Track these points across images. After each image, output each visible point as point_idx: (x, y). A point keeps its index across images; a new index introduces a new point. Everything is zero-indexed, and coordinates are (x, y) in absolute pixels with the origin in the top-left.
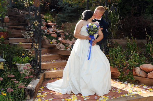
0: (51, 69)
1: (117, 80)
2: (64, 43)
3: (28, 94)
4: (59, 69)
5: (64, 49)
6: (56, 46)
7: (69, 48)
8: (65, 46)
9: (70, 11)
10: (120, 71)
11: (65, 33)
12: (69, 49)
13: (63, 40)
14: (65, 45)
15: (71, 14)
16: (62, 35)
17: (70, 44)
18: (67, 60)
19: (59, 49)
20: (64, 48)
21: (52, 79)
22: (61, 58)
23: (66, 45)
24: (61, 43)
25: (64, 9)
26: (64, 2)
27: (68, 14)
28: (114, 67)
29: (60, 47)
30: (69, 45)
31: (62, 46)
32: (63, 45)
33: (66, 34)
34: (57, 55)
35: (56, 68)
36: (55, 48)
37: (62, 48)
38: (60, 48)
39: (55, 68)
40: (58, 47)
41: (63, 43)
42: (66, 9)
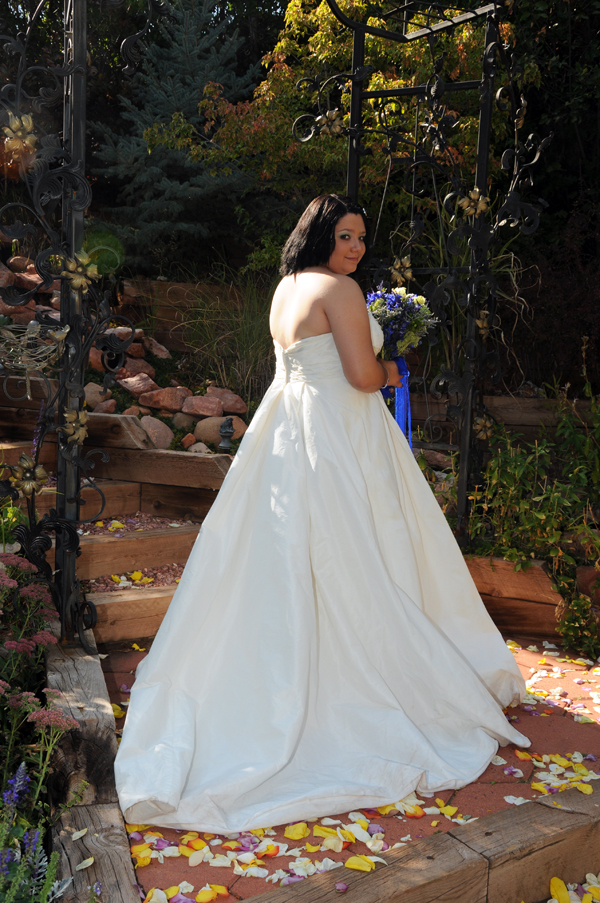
0: (116, 578)
1: (546, 644)
2: (159, 410)
3: (76, 767)
4: (163, 581)
5: (168, 445)
6: (124, 424)
7: (198, 441)
8: (172, 427)
9: (177, 207)
10: (562, 593)
11: (147, 344)
12: (201, 446)
13: (152, 389)
14: (168, 422)
15: (183, 226)
16: (131, 357)
17: (205, 417)
18: (199, 518)
19: (140, 445)
20: (169, 440)
21: (135, 646)
22: (158, 507)
23: (175, 421)
24: (143, 410)
25: (129, 188)
26: (152, 147)
27: (164, 224)
28: (524, 565)
29: (143, 437)
30: (201, 424)
31: (152, 425)
32: (161, 419)
33: (155, 352)
34: (130, 485)
35: (145, 575)
36: (118, 442)
37: (153, 439)
38: (147, 441)
39: (137, 575)
40: (133, 432)
41: (155, 412)
42: (147, 195)
